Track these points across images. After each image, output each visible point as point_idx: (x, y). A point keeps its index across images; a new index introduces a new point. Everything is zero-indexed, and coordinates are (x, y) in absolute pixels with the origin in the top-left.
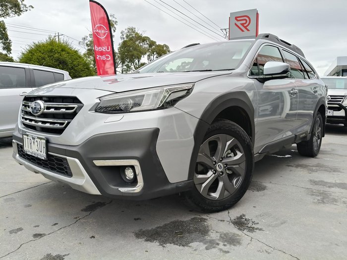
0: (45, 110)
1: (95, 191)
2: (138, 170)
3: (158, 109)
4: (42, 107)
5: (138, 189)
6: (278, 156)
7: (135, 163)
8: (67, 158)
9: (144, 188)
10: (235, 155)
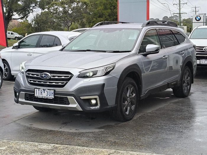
0: (52, 77)
1: (80, 109)
2: (98, 100)
3: (103, 76)
4: (50, 76)
5: (98, 107)
6: (160, 98)
7: (97, 97)
8: (68, 97)
9: (101, 107)
10: (133, 95)
